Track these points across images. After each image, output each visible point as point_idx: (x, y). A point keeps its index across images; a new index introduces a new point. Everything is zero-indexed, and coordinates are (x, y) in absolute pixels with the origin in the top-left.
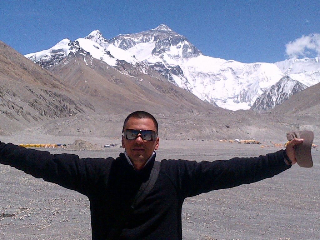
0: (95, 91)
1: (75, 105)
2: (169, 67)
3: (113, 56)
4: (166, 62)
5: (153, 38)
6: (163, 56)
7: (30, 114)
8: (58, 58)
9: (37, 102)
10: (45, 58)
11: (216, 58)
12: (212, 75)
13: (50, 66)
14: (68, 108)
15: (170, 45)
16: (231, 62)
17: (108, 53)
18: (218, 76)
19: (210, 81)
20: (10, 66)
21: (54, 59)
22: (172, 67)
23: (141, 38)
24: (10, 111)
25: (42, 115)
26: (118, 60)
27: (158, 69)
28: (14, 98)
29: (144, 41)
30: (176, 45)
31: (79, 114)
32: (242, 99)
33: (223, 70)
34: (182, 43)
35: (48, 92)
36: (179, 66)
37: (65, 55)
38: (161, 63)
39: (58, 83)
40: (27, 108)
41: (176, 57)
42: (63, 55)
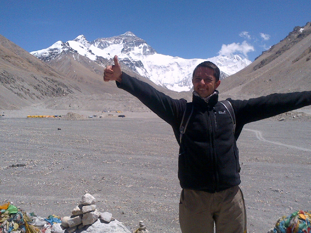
0: (82, 78)
1: (67, 88)
2: (134, 61)
3: (93, 54)
4: (131, 58)
5: (122, 41)
6: (129, 53)
7: (34, 94)
8: (54, 54)
9: (39, 86)
10: (44, 54)
11: (166, 55)
12: (163, 67)
13: (48, 60)
14: (62, 90)
15: (134, 46)
16: (177, 58)
17: (90, 51)
18: (168, 68)
19: (163, 71)
20: (19, 60)
21: (51, 55)
22: (136, 62)
23: (113, 41)
24: (19, 92)
25: (43, 95)
26: (97, 56)
27: (125, 63)
28: (22, 83)
29: (116, 43)
30: (138, 46)
31: (70, 94)
32: (184, 84)
33: (171, 63)
34: (143, 45)
35: (48, 79)
36: (141, 61)
37: (59, 53)
38: (128, 58)
39: (55, 73)
40: (33, 90)
41: (138, 55)
42: (58, 52)
